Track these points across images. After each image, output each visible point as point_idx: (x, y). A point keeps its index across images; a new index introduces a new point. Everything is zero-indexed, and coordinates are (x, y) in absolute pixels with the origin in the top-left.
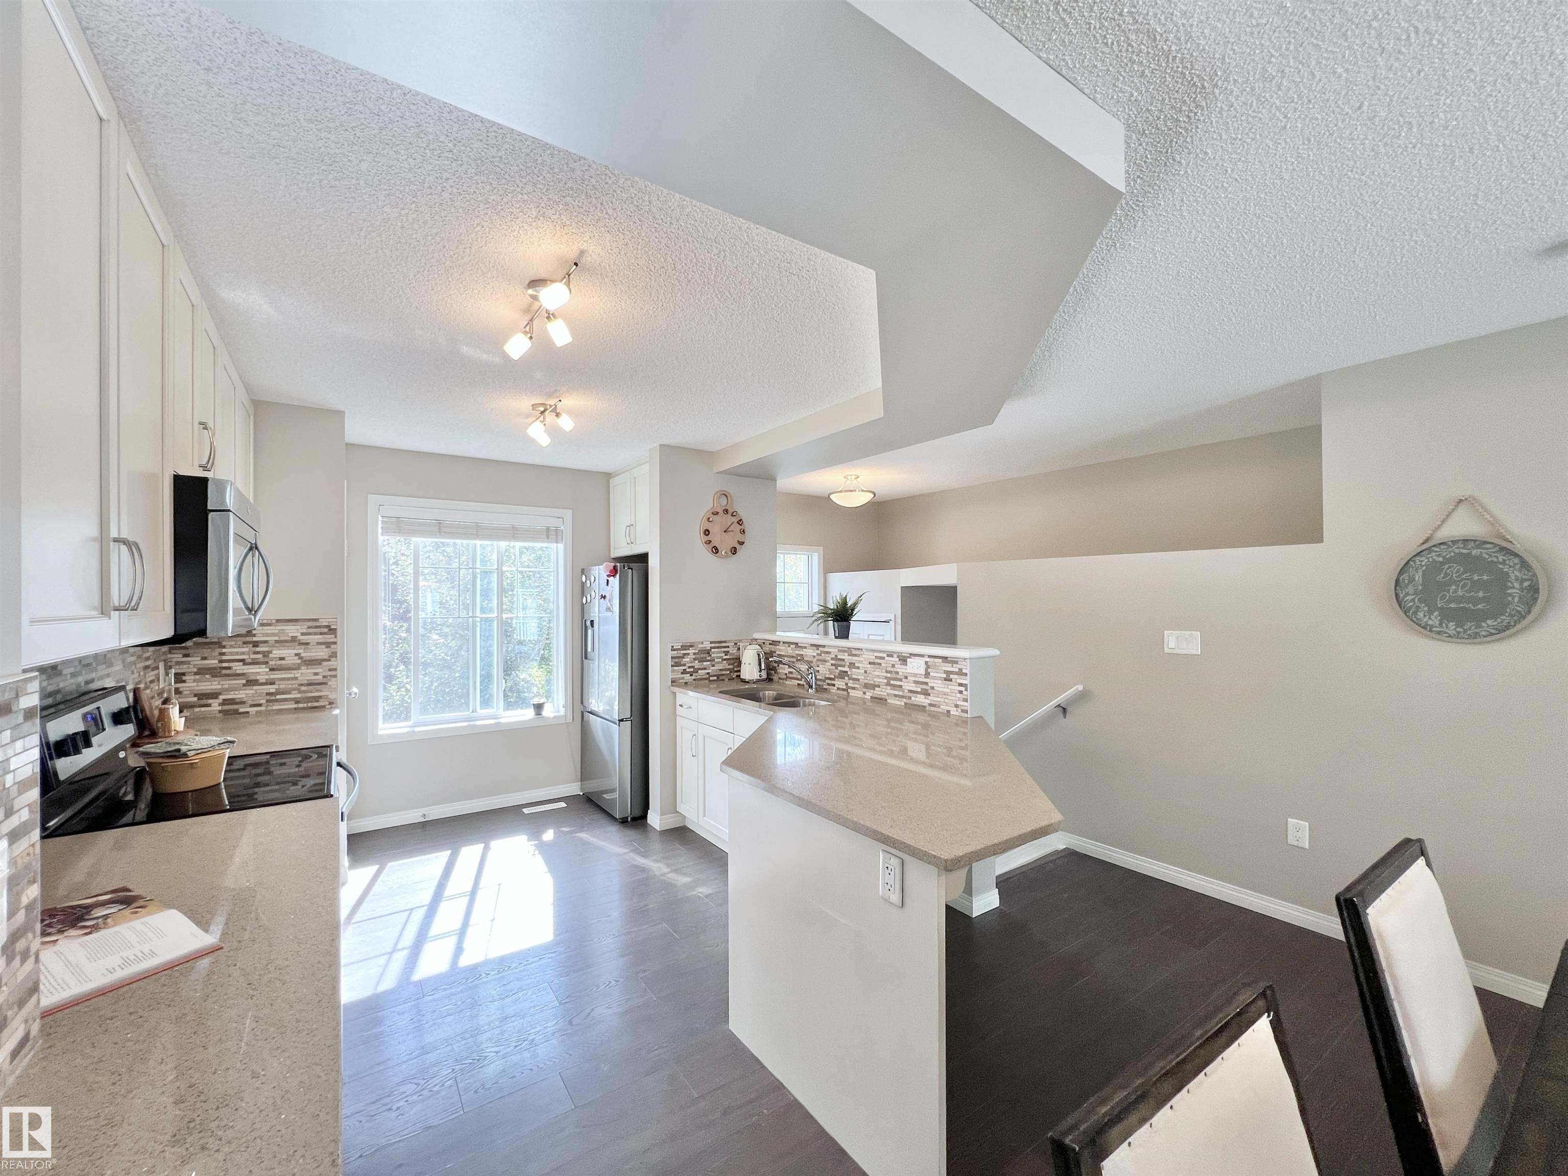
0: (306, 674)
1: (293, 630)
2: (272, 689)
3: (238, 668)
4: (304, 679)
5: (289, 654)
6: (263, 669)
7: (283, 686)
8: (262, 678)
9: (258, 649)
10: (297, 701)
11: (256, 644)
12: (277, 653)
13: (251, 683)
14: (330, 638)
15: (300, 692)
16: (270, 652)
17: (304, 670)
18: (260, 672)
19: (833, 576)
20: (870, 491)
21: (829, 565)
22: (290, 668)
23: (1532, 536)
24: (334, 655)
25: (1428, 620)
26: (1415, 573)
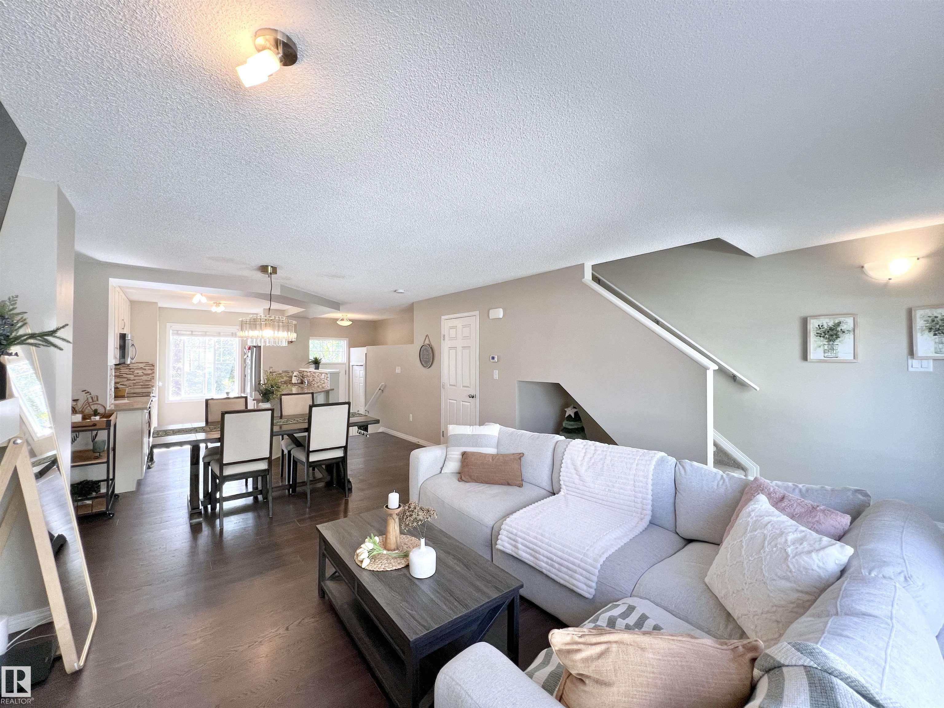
0: (145, 378)
1: (141, 365)
2: (135, 382)
3: (125, 375)
5: (140, 372)
6: (132, 376)
7: (138, 381)
8: (132, 379)
9: (131, 370)
10: (142, 385)
11: (130, 369)
12: (136, 372)
13: (128, 380)
14: (152, 368)
15: (143, 383)
16: (134, 371)
17: (144, 377)
18: (132, 377)
19: (351, 349)
20: (350, 320)
21: (352, 344)
22: (140, 376)
23: (434, 344)
24: (154, 373)
25: (423, 363)
26: (421, 353)
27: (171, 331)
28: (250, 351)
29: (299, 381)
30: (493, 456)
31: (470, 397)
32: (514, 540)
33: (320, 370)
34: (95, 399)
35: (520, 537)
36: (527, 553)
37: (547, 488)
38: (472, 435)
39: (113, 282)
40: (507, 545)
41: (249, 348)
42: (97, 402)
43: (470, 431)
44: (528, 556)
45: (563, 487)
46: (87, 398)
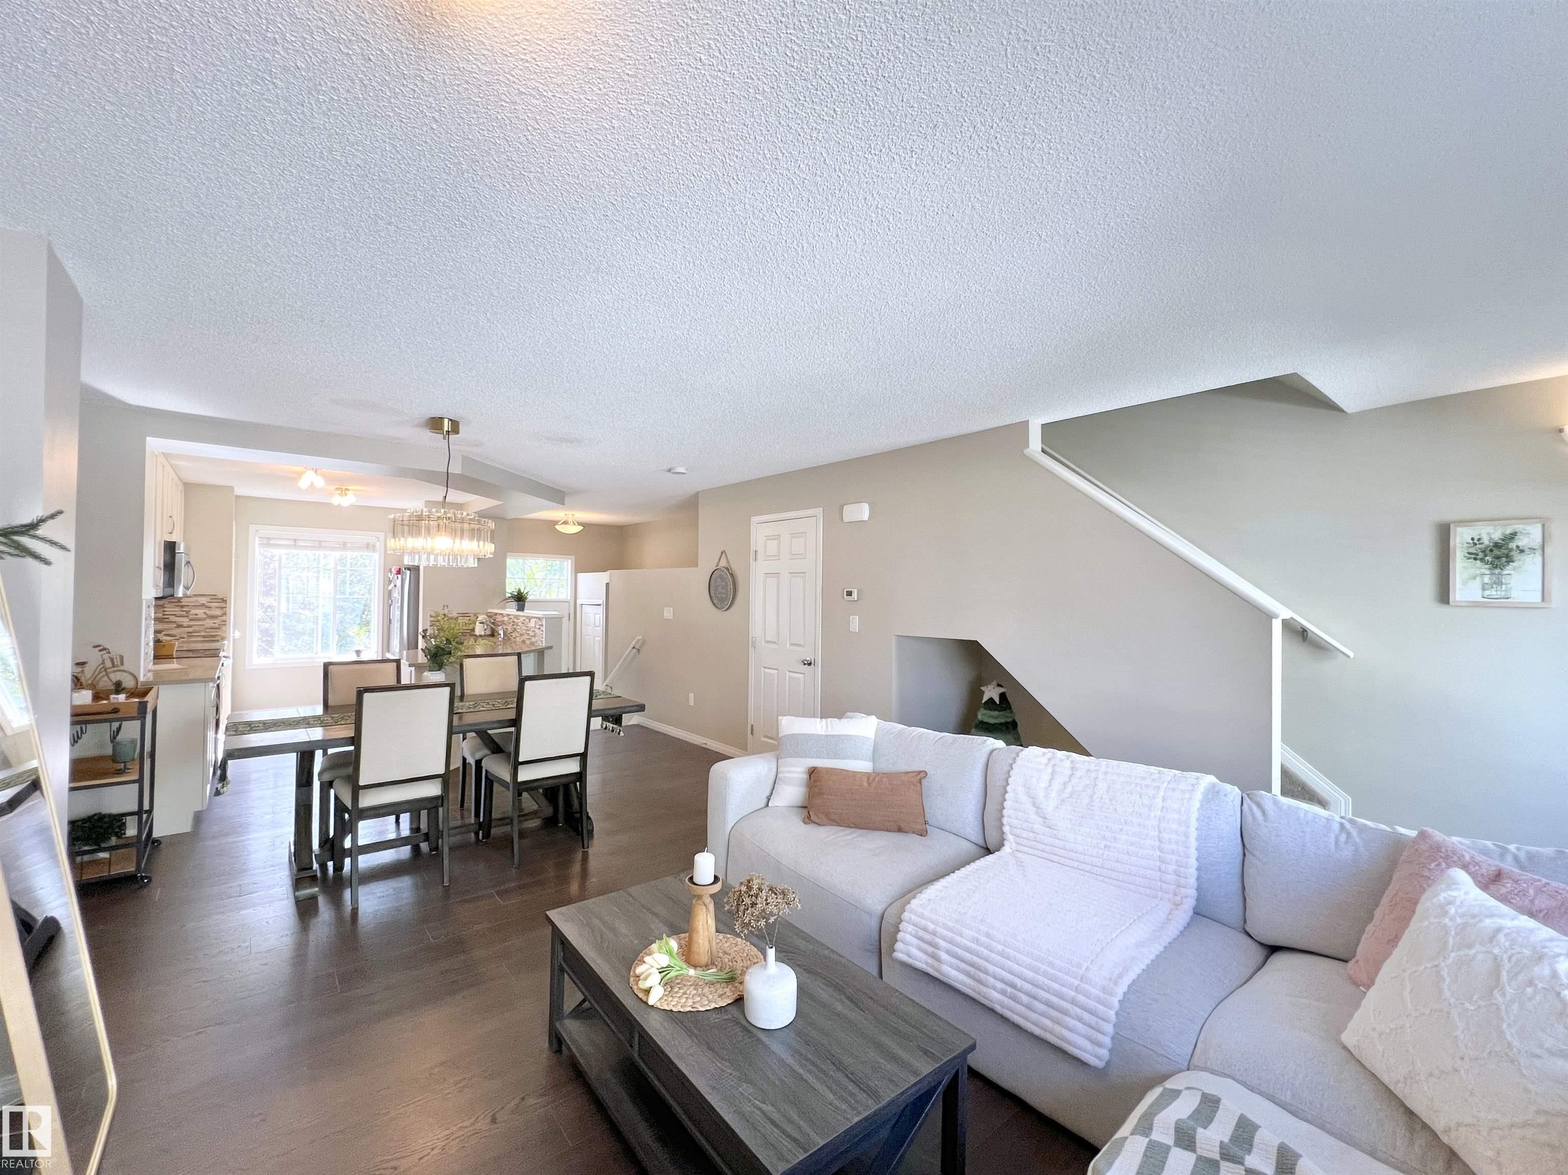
0: (209, 623)
1: (203, 600)
2: (190, 630)
3: (173, 618)
4: (207, 626)
5: (200, 612)
6: (186, 620)
7: (196, 628)
8: (185, 624)
9: (185, 609)
10: (204, 637)
11: (182, 607)
13: (179, 626)
14: (223, 605)
15: (205, 632)
16: (189, 611)
17: (208, 621)
19: (580, 575)
20: (580, 524)
21: (580, 568)
22: (200, 620)
23: (735, 567)
24: (225, 614)
25: (716, 602)
26: (713, 582)
27: (257, 539)
28: (399, 576)
29: (488, 632)
30: (868, 775)
31: (805, 664)
32: (931, 944)
33: (527, 612)
34: (117, 661)
35: (944, 938)
36: (958, 969)
37: (974, 839)
38: (827, 736)
39: (154, 444)
40: (915, 952)
41: (399, 572)
42: (122, 668)
43: (822, 728)
44: (962, 977)
45: (1009, 837)
46: (103, 660)
